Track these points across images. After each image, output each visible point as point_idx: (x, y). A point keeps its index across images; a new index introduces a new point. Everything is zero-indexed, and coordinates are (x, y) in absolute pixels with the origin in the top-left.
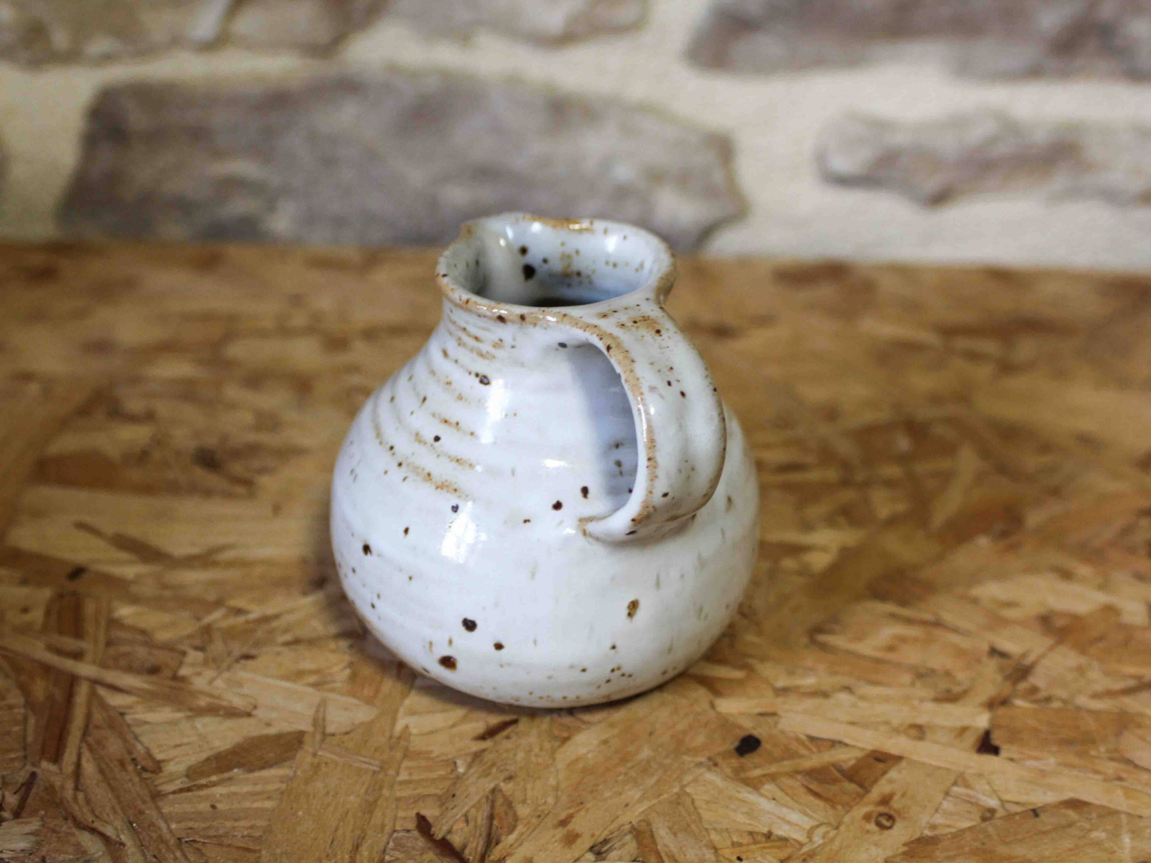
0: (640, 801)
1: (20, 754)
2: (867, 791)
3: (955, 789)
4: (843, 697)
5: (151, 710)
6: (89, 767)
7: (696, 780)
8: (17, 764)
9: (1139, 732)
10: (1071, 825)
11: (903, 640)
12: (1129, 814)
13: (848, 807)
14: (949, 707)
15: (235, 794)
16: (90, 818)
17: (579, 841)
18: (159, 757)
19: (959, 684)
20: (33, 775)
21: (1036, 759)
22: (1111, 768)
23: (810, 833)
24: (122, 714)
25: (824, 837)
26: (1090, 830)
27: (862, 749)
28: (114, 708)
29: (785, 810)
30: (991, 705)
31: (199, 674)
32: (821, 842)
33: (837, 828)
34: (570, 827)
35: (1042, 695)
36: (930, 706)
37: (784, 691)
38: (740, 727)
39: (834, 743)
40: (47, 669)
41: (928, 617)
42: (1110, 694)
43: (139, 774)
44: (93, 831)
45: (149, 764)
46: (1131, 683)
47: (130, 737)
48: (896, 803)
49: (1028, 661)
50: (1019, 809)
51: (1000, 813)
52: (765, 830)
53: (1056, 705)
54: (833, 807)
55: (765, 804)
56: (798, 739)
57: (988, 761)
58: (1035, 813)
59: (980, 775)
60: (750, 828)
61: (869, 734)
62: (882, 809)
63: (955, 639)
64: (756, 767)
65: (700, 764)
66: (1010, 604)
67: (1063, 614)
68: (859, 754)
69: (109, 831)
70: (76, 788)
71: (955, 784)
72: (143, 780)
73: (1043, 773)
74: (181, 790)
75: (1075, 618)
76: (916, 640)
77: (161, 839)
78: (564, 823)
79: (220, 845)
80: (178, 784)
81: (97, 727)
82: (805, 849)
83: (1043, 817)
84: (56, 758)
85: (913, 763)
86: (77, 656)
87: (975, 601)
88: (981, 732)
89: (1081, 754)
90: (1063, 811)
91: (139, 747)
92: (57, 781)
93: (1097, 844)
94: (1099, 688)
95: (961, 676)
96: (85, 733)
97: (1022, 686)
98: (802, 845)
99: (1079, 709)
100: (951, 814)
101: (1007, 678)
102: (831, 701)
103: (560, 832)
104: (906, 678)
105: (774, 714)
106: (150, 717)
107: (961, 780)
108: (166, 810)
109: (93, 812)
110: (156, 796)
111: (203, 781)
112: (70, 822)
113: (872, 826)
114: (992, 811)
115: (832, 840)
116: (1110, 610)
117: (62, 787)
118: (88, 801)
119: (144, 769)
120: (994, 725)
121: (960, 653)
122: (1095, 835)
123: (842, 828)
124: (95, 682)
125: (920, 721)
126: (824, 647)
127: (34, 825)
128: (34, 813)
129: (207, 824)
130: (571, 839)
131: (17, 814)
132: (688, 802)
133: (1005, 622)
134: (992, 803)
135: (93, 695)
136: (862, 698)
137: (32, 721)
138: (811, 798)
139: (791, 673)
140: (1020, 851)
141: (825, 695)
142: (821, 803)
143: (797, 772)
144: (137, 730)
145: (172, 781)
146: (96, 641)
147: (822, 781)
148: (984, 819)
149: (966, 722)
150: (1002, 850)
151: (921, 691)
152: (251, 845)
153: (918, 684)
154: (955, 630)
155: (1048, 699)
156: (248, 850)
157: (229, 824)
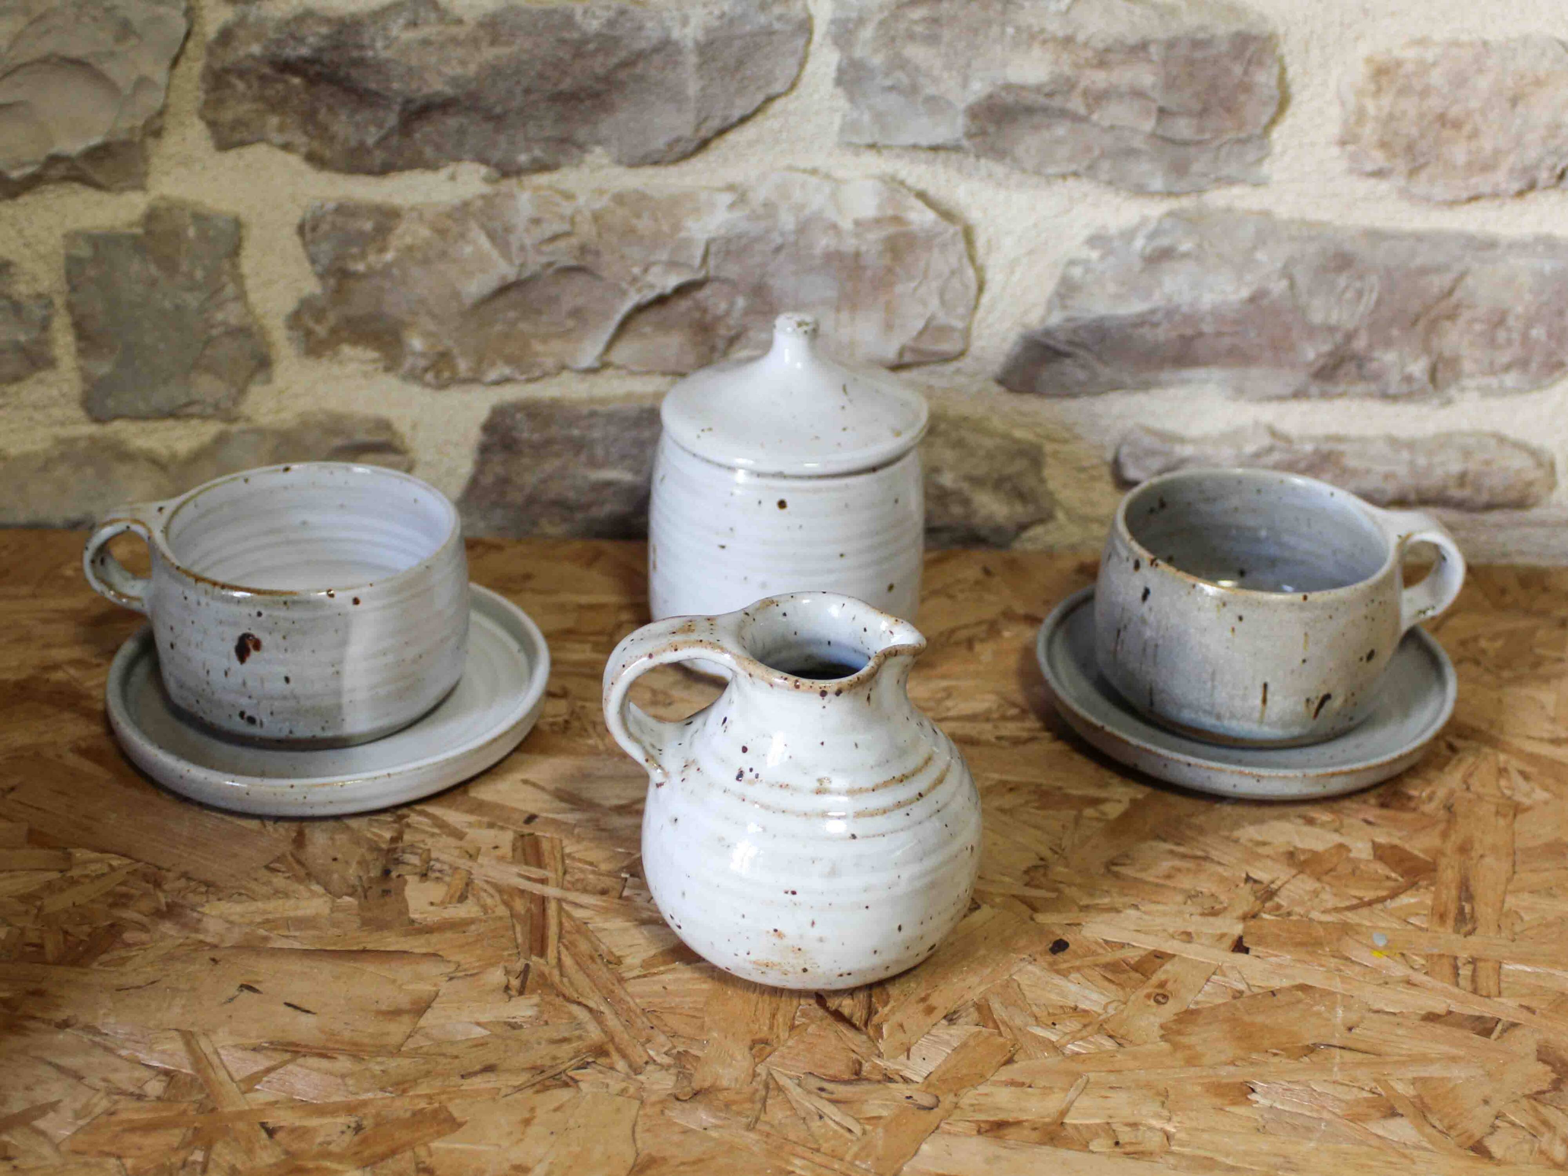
0: (980, 984)
1: (515, 951)
2: (1148, 979)
3: (1214, 977)
4: (1132, 912)
5: (606, 920)
6: (568, 961)
7: (1020, 970)
8: (514, 958)
9: (1357, 937)
10: (1299, 1001)
11: (1179, 870)
12: (1344, 995)
13: (1135, 988)
14: (1211, 919)
15: (679, 979)
16: (576, 996)
17: (936, 1011)
18: (618, 954)
19: (1221, 903)
20: (527, 966)
21: (1276, 956)
22: (1333, 962)
23: (1105, 1008)
24: (586, 923)
25: (1116, 1009)
26: (1312, 1006)
27: (1145, 949)
28: (579, 919)
29: (1087, 991)
30: (1244, 918)
31: (639, 895)
32: (1113, 1012)
33: (1125, 1003)
34: (928, 1003)
35: (1283, 911)
36: (1197, 918)
37: (1086, 908)
38: (1053, 933)
39: (1122, 946)
40: (522, 892)
41: (1200, 853)
42: (1336, 910)
43: (606, 966)
44: (579, 1004)
45: (612, 959)
46: (1355, 902)
47: (593, 939)
48: (1170, 986)
49: (1274, 886)
50: (1261, 991)
51: (1248, 993)
52: (1072, 1005)
53: (1294, 918)
54: (1123, 988)
55: (1073, 988)
56: (1096, 943)
57: (1240, 957)
58: (1273, 993)
59: (1233, 968)
60: (1061, 1004)
61: (1151, 938)
62: (1160, 991)
63: (1220, 869)
64: (1065, 961)
65: (1023, 960)
66: (1264, 844)
67: (1304, 851)
68: (1143, 953)
69: (591, 1004)
70: (562, 975)
71: (1214, 973)
72: (608, 969)
73: (1280, 966)
74: (639, 977)
75: (1315, 853)
76: (1188, 870)
77: (629, 1009)
78: (924, 1000)
79: (675, 1014)
80: (636, 973)
81: (569, 932)
82: (1101, 1018)
83: (1279, 996)
84: (542, 953)
85: (1185, 960)
86: (543, 881)
87: (1236, 841)
88: (1236, 937)
89: (1312, 953)
90: (1294, 992)
91: (603, 947)
92: (546, 970)
93: (1318, 1014)
94: (1330, 905)
95: (1222, 897)
96: (560, 937)
97: (1269, 905)
98: (1099, 1015)
99: (1311, 920)
100: (1210, 994)
101: (1257, 898)
102: (1122, 915)
103: (922, 1006)
104: (1180, 898)
105: (1079, 924)
106: (607, 925)
107: (1218, 970)
108: (630, 989)
109: (577, 991)
110: (621, 980)
111: (655, 970)
112: (561, 999)
113: (1152, 1002)
114: (1241, 992)
115: (1122, 1011)
116: (1341, 847)
117: (550, 974)
118: (571, 983)
119: (609, 962)
120: (1246, 932)
121: (1222, 880)
122: (1316, 1008)
123: (1130, 1003)
124: (559, 901)
125: (1189, 930)
126: (1117, 875)
127: (535, 999)
128: (533, 991)
129: (660, 1000)
130: (930, 1010)
131: (521, 992)
132: (1015, 985)
133: (1259, 857)
134: (1242, 987)
135: (560, 909)
136: (1145, 913)
137: (518, 928)
138: (1106, 983)
139: (1091, 895)
140: (1259, 1019)
141: (1118, 911)
142: (1113, 987)
143: (1097, 965)
144: (599, 935)
145: (631, 970)
146: (556, 871)
147: (1114, 972)
148: (1234, 998)
149: (1225, 930)
150: (1247, 1018)
151: (1190, 908)
152: (696, 1014)
153: (1189, 902)
154: (1219, 863)
155: (1289, 914)
156: (694, 1017)
157: (677, 1000)
